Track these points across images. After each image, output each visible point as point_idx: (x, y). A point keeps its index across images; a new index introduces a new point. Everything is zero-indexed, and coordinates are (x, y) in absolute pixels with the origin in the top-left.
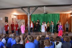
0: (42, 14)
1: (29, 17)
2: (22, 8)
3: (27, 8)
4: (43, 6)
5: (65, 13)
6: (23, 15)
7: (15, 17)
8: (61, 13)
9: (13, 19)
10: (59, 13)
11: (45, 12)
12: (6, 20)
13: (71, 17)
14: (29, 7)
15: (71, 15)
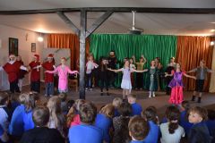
0: (124, 34)
1: (82, 41)
2: (63, 12)
3: (79, 13)
4: (129, 10)
6: (66, 35)
7: (41, 39)
8: (182, 34)
9: (33, 45)
10: (176, 35)
11: (134, 29)
12: (13, 47)
13: (211, 48)
14: (84, 12)
15: (212, 43)
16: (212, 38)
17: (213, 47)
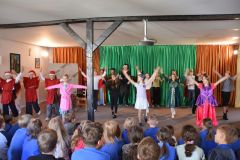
0: (137, 46)
1: (89, 55)
2: (67, 23)
3: (85, 24)
4: (140, 19)
5: (214, 43)
6: (73, 48)
7: (45, 54)
8: (201, 44)
9: (37, 61)
10: (195, 44)
11: (145, 39)
12: (15, 63)
13: (235, 58)
14: (90, 23)
15: (236, 52)
16: (235, 47)
17: (237, 56)
